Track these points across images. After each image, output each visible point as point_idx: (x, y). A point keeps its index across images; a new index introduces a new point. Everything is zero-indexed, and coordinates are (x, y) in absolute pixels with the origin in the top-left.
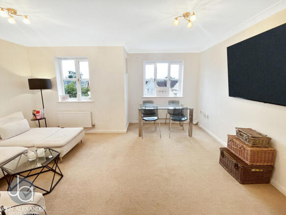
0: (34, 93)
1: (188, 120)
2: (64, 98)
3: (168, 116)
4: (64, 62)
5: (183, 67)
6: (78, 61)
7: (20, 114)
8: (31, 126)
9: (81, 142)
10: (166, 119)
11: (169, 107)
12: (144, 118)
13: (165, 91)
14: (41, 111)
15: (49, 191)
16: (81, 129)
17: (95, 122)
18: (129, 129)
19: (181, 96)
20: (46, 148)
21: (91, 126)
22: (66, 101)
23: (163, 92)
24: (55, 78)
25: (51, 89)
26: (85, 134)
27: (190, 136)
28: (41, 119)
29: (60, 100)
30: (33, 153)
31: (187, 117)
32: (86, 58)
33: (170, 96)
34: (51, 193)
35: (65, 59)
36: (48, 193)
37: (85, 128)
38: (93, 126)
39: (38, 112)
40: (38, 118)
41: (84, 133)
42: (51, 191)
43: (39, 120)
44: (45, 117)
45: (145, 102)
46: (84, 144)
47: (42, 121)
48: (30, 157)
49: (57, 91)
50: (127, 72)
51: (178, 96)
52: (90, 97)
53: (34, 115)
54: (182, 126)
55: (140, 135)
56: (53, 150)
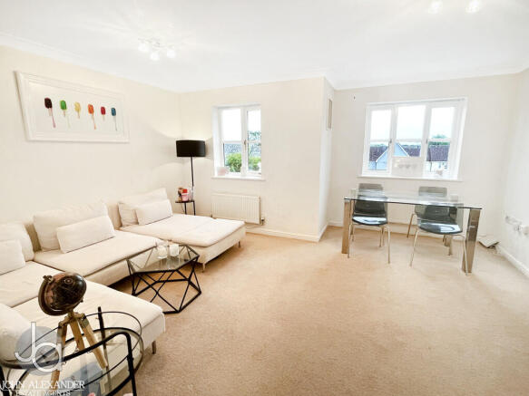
0: (183, 163)
1: (464, 234)
2: (222, 172)
3: (416, 220)
4: (225, 113)
5: (465, 110)
6: (246, 110)
7: (163, 192)
8: (175, 211)
9: (240, 246)
10: (410, 225)
11: (418, 199)
12: (356, 218)
13: (415, 166)
14: (189, 189)
15: (178, 309)
16: (240, 223)
17: (265, 215)
18: (324, 236)
19: (455, 178)
20: (183, 245)
21: (258, 222)
22: (226, 176)
23: (408, 167)
24: (212, 139)
25: (204, 156)
26: (247, 233)
27: (465, 271)
28: (188, 202)
29: (216, 175)
30: (164, 249)
31: (461, 228)
32: (259, 105)
33: (424, 178)
34: (181, 314)
35: (227, 108)
36: (176, 312)
37: (246, 223)
38: (262, 221)
39: (185, 191)
40: (184, 199)
41: (244, 230)
42: (181, 309)
43: (185, 202)
44: (194, 199)
45: (362, 187)
46: (243, 249)
47: (189, 205)
48: (160, 254)
49: (213, 159)
50: (330, 127)
51: (445, 177)
52: (260, 171)
53: (180, 195)
54: (448, 245)
55: (345, 250)
56: (192, 250)
